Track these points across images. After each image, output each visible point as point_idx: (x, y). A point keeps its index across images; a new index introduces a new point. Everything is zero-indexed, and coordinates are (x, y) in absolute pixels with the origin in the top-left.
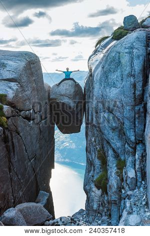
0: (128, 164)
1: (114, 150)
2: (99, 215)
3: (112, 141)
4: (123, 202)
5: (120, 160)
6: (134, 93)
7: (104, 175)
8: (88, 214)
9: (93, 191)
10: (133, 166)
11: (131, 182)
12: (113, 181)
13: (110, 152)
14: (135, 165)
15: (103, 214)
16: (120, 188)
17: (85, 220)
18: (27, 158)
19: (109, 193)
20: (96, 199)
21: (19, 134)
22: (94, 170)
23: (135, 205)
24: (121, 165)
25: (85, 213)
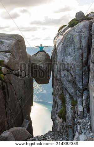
0: (78, 103)
1: (69, 94)
2: (61, 134)
3: (68, 88)
4: (75, 126)
5: (73, 100)
6: (82, 60)
7: (64, 110)
8: (54, 134)
9: (57, 120)
10: (82, 104)
11: (81, 114)
12: (69, 113)
13: (67, 95)
14: (83, 103)
15: (64, 134)
16: (74, 118)
17: (52, 138)
18: (16, 99)
19: (67, 121)
20: (59, 124)
21: (11, 85)
22: (58, 106)
23: (83, 128)
24: (74, 104)
25: (52, 133)
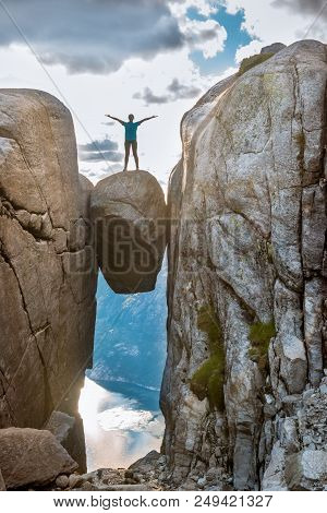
0: (284, 327)
1: (241, 303)
2: (199, 463)
3: (237, 280)
4: (267, 425)
5: (259, 324)
7: (214, 364)
8: (170, 464)
9: (186, 404)
12: (243, 373)
13: (233, 307)
15: (212, 461)
16: (261, 391)
17: (161, 477)
19: (230, 405)
20: (193, 423)
22: (188, 357)
24: (263, 336)
25: (162, 460)
